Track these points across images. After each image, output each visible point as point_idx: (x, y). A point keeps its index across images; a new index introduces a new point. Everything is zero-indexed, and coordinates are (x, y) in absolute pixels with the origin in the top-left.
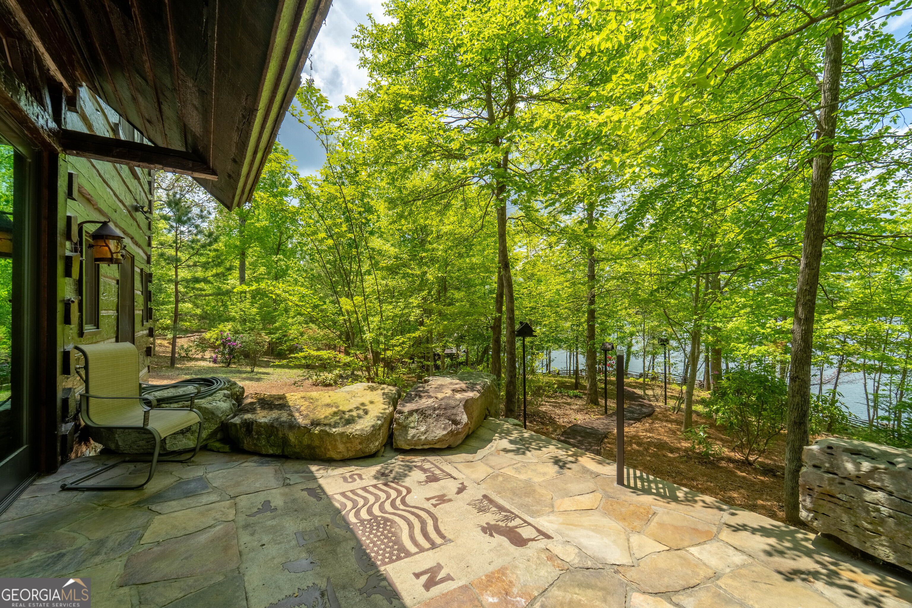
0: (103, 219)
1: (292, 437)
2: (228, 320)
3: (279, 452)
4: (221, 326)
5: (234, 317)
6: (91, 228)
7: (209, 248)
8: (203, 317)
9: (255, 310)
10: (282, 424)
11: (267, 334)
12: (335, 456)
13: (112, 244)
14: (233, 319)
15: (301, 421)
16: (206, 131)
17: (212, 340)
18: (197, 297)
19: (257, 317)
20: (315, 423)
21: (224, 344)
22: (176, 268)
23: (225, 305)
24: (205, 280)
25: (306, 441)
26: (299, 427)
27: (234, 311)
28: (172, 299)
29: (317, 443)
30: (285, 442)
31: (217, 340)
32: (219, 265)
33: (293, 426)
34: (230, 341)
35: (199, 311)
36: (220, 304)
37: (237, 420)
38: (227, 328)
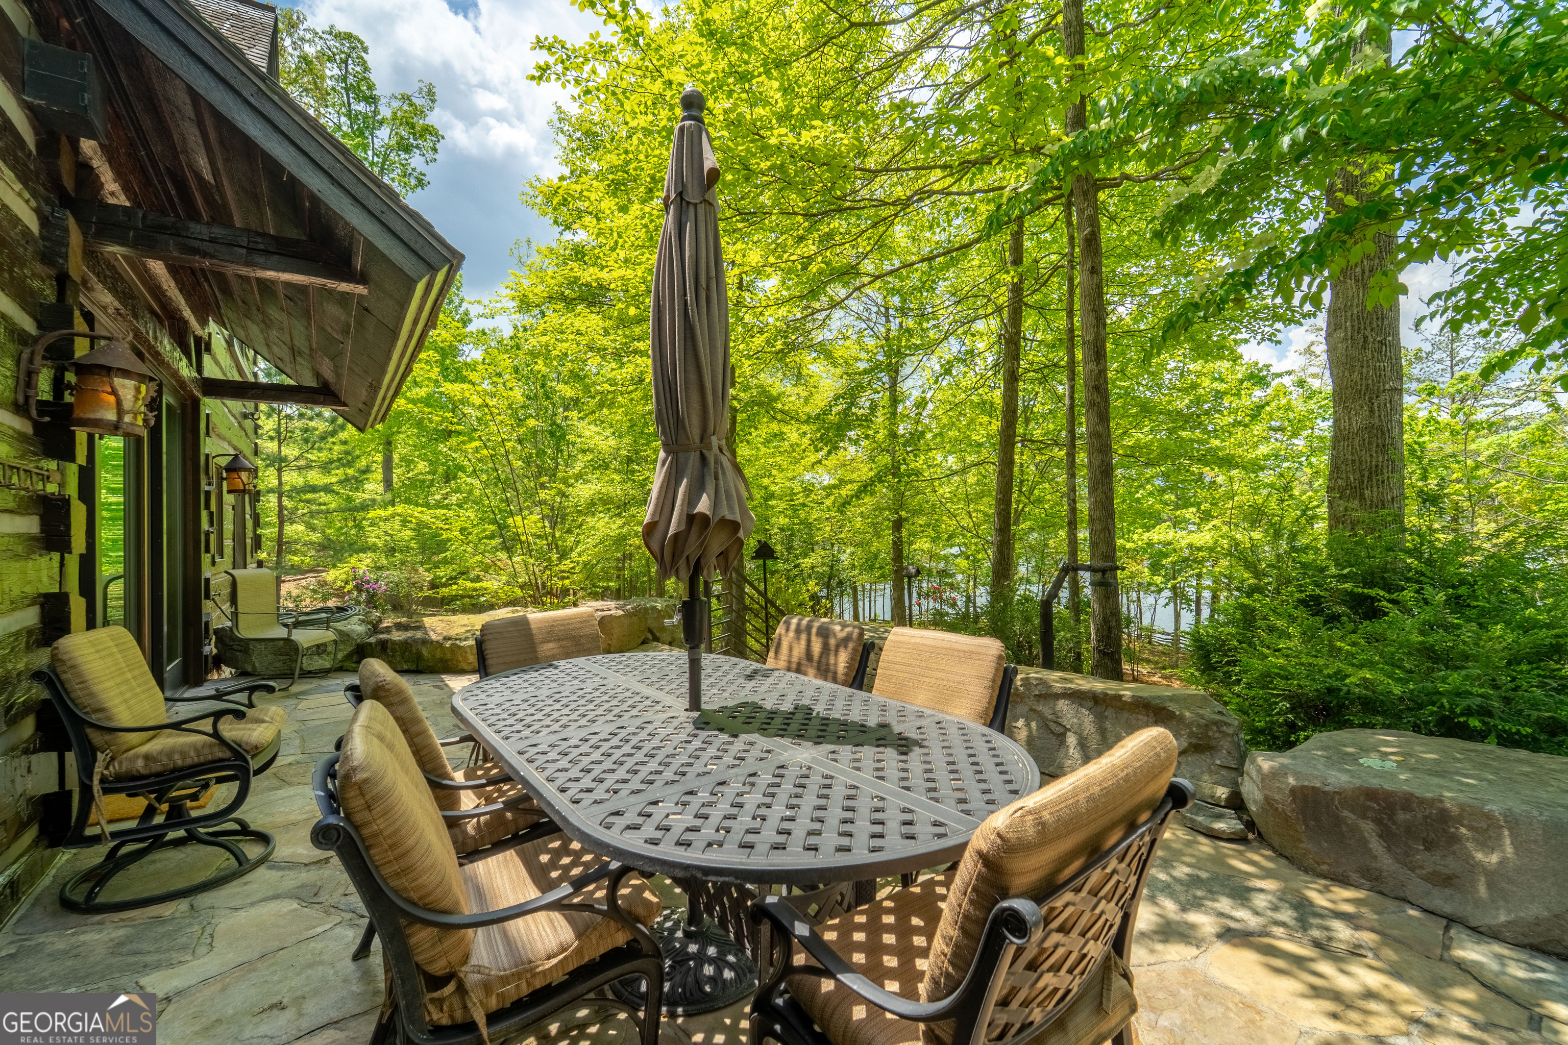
0: (232, 452)
1: (425, 652)
2: (364, 549)
3: (413, 667)
4: (353, 560)
5: (375, 545)
6: (223, 462)
7: (331, 440)
8: (323, 547)
9: (409, 533)
10: (415, 641)
11: (428, 570)
12: (466, 667)
13: (244, 475)
14: (373, 548)
15: (434, 637)
16: (338, 375)
17: (339, 583)
18: (312, 514)
19: (413, 544)
20: (447, 639)
21: (359, 588)
22: (280, 470)
23: (359, 527)
24: (327, 489)
25: (438, 655)
26: (432, 642)
27: (374, 537)
28: (275, 519)
29: (449, 656)
30: (419, 657)
31: (347, 583)
32: (349, 464)
33: (425, 642)
34: (368, 582)
35: (315, 537)
36: (351, 524)
37: (372, 640)
38: (363, 563)
